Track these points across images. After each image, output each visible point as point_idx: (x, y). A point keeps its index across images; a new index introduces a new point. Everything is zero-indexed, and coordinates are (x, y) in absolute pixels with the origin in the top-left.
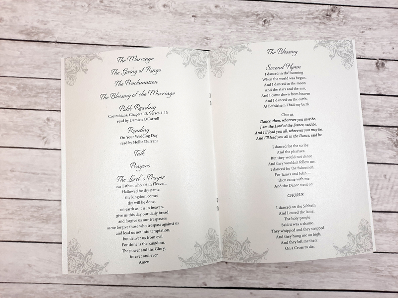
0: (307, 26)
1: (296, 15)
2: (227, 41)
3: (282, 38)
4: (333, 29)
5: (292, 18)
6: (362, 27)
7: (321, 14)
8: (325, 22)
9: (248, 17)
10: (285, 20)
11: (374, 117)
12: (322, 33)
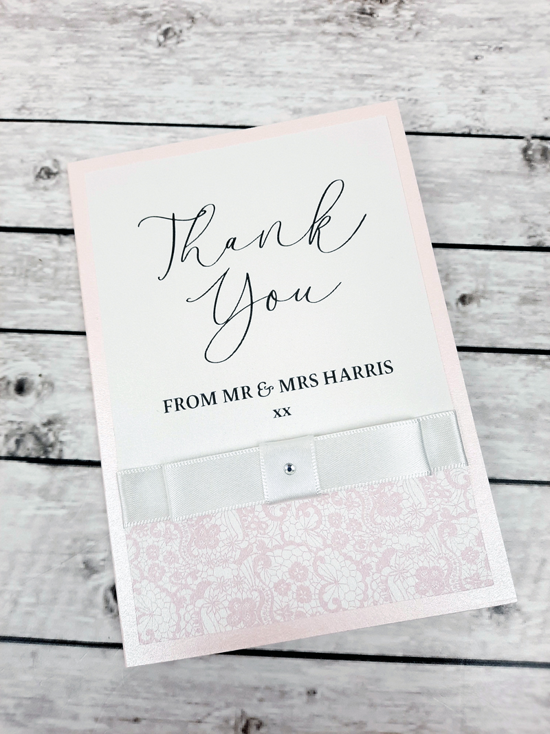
0: (299, 43)
1: (266, 13)
2: (43, 90)
3: (218, 80)
4: (381, 51)
5: (250, 22)
6: (476, 45)
7: (345, 8)
8: (354, 32)
9: (114, 21)
10: (230, 26)
11: (521, 322)
12: (344, 62)
